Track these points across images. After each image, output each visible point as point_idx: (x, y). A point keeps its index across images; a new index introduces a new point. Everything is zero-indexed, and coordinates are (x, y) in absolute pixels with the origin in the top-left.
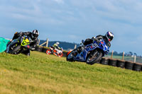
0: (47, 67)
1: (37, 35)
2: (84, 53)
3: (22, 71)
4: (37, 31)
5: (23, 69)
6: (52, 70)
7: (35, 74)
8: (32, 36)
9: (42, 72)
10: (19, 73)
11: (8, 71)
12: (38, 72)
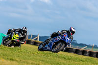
0: (38, 57)
1: (26, 32)
2: (51, 44)
3: (17, 61)
4: (26, 28)
5: (18, 59)
6: (42, 61)
7: (28, 63)
8: (22, 32)
9: (34, 62)
10: (14, 62)
11: (5, 61)
12: (30, 62)
